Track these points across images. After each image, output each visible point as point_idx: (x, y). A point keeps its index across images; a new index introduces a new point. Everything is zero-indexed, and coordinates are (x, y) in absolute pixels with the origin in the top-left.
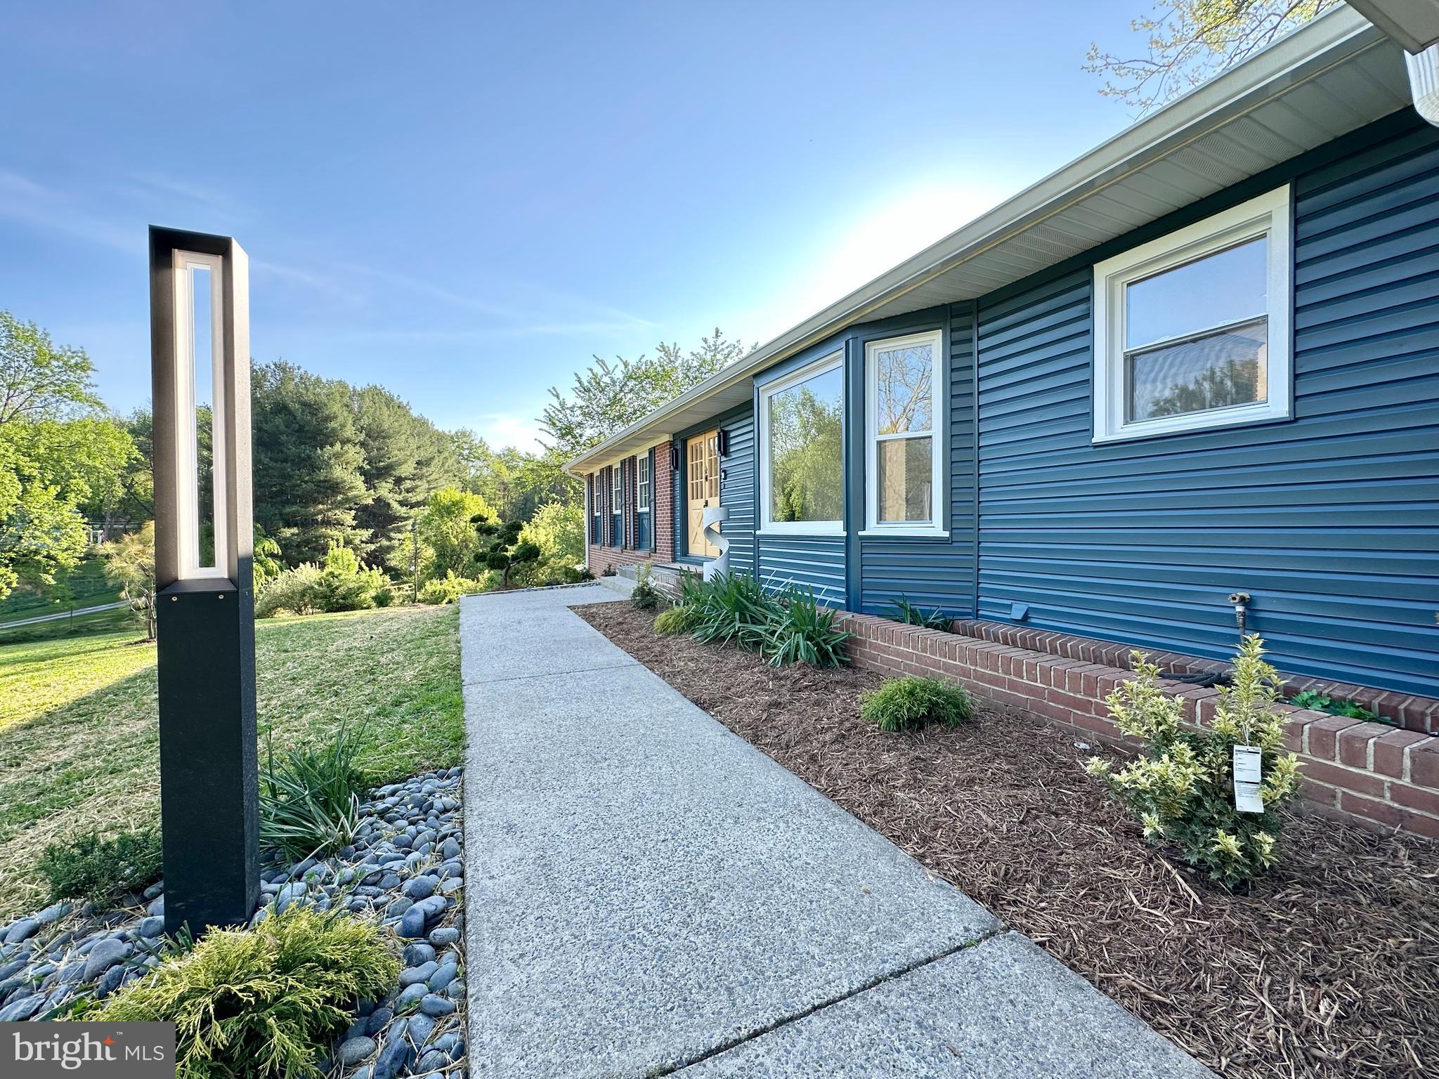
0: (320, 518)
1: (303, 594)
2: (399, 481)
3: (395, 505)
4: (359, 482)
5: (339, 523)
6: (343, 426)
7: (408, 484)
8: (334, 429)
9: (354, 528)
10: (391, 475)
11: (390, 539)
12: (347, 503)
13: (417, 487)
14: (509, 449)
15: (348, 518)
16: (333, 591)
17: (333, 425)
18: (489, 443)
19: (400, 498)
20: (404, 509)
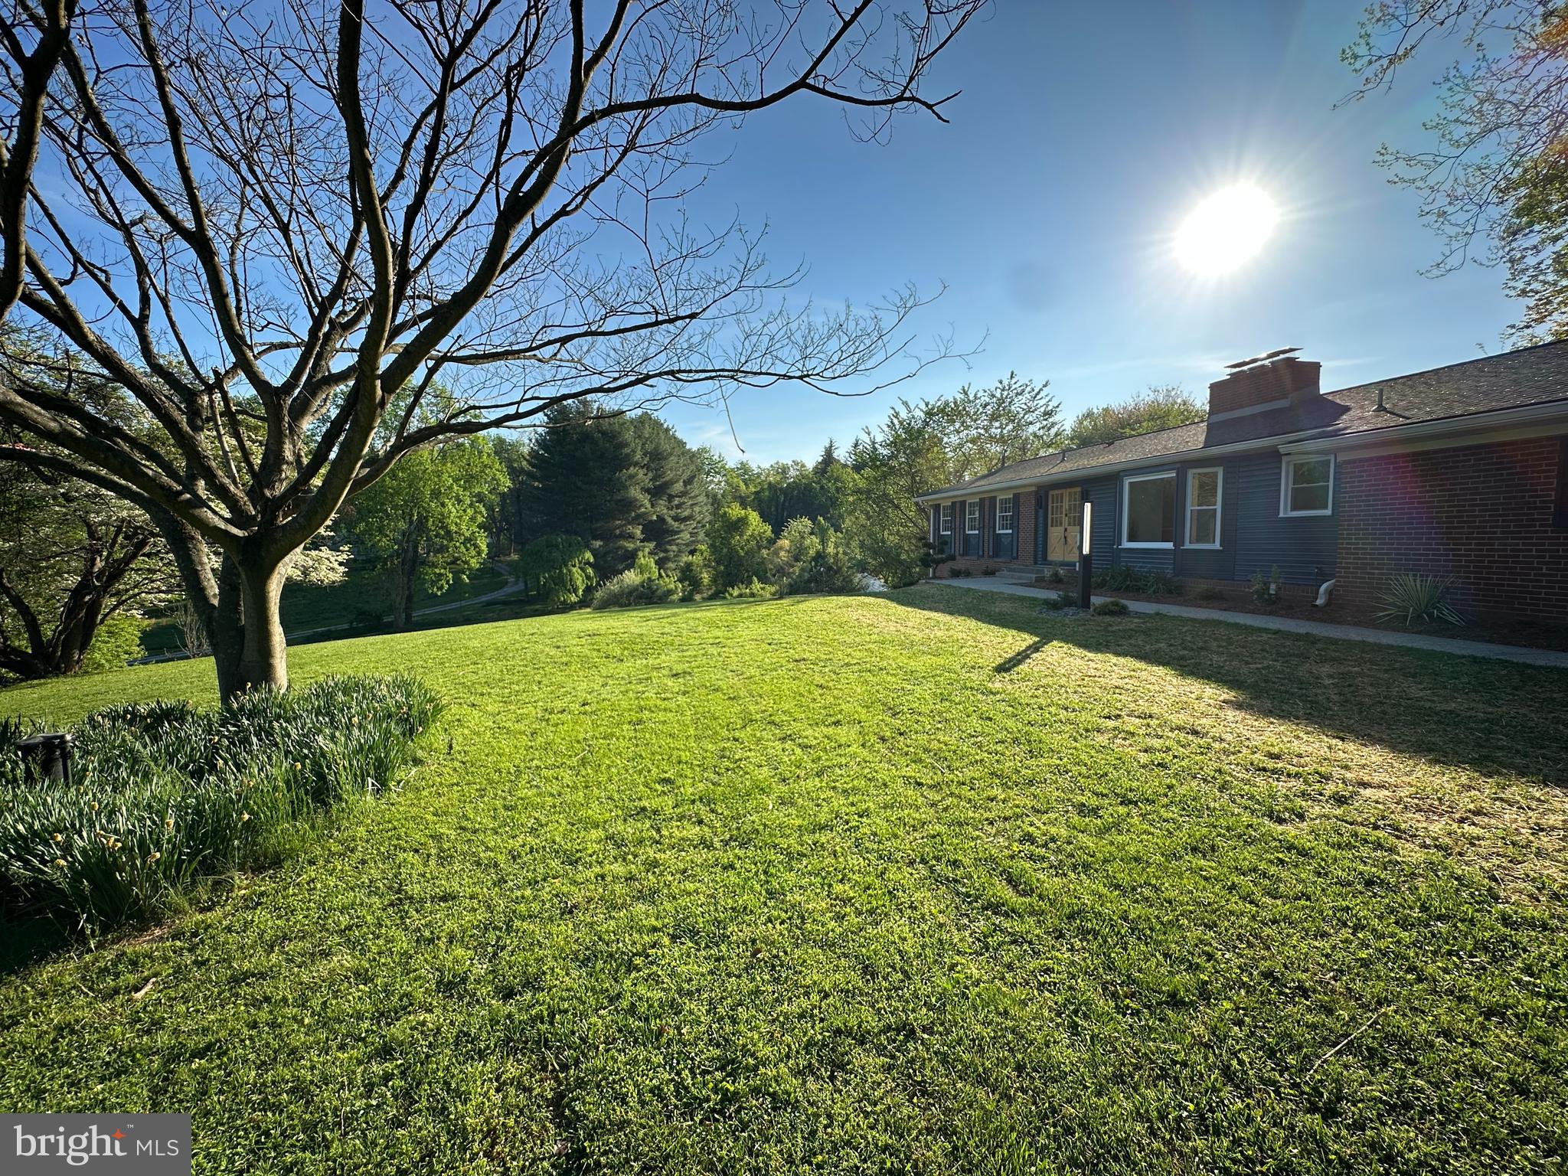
0: (618, 532)
1: (630, 593)
2: (671, 498)
3: (669, 520)
4: (645, 500)
5: (630, 537)
6: (634, 451)
7: (676, 501)
8: (627, 455)
9: (642, 541)
10: (665, 493)
11: (666, 551)
12: (637, 519)
13: (684, 503)
14: (742, 463)
15: (638, 532)
16: (653, 593)
17: (627, 450)
18: (727, 459)
19: (672, 513)
20: (676, 524)
